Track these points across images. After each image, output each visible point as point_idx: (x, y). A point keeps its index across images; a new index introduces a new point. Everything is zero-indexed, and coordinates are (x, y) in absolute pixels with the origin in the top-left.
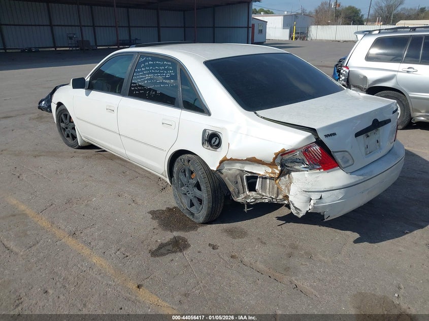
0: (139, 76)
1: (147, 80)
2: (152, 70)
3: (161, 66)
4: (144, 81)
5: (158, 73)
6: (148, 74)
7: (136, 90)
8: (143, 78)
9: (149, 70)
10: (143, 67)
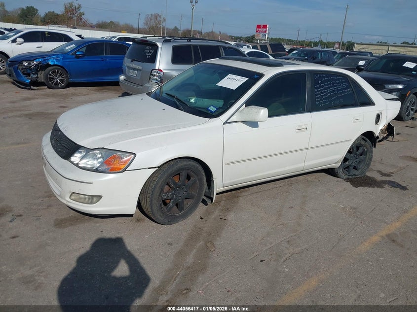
0: (321, 91)
1: (330, 92)
2: (330, 84)
3: (336, 80)
4: (327, 94)
5: (336, 86)
6: (329, 87)
7: (322, 104)
8: (325, 92)
9: (328, 85)
10: (321, 83)
